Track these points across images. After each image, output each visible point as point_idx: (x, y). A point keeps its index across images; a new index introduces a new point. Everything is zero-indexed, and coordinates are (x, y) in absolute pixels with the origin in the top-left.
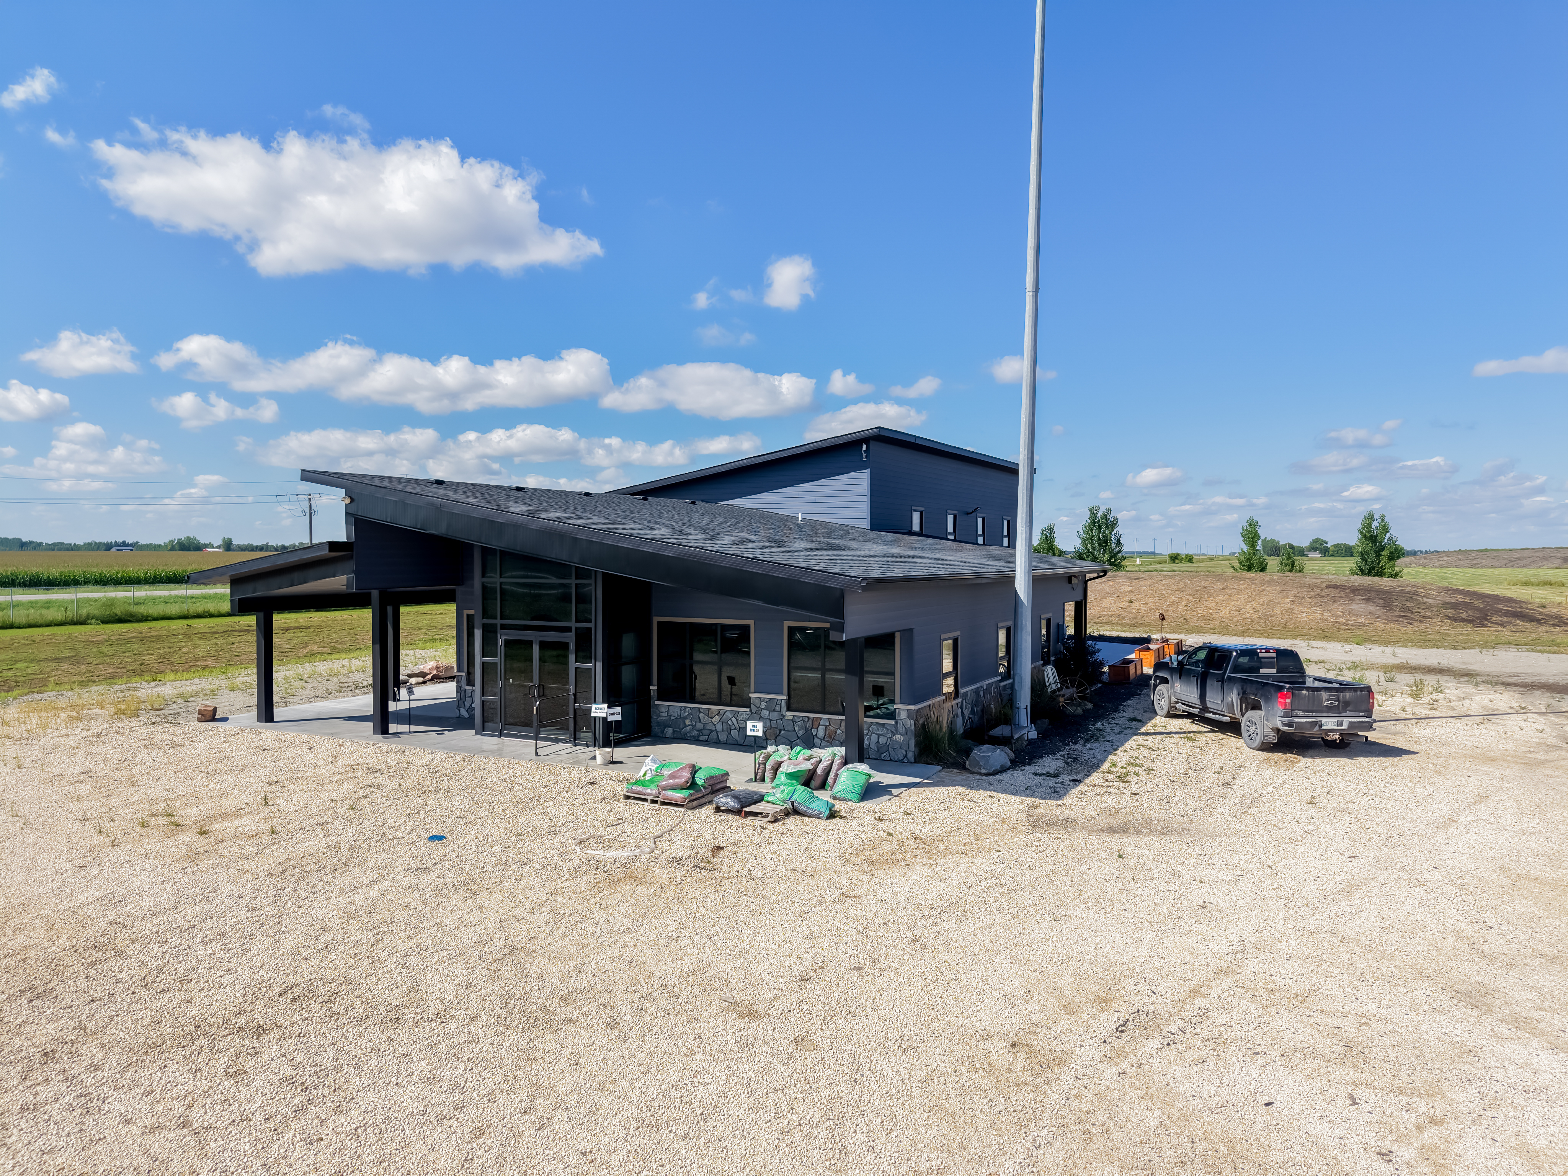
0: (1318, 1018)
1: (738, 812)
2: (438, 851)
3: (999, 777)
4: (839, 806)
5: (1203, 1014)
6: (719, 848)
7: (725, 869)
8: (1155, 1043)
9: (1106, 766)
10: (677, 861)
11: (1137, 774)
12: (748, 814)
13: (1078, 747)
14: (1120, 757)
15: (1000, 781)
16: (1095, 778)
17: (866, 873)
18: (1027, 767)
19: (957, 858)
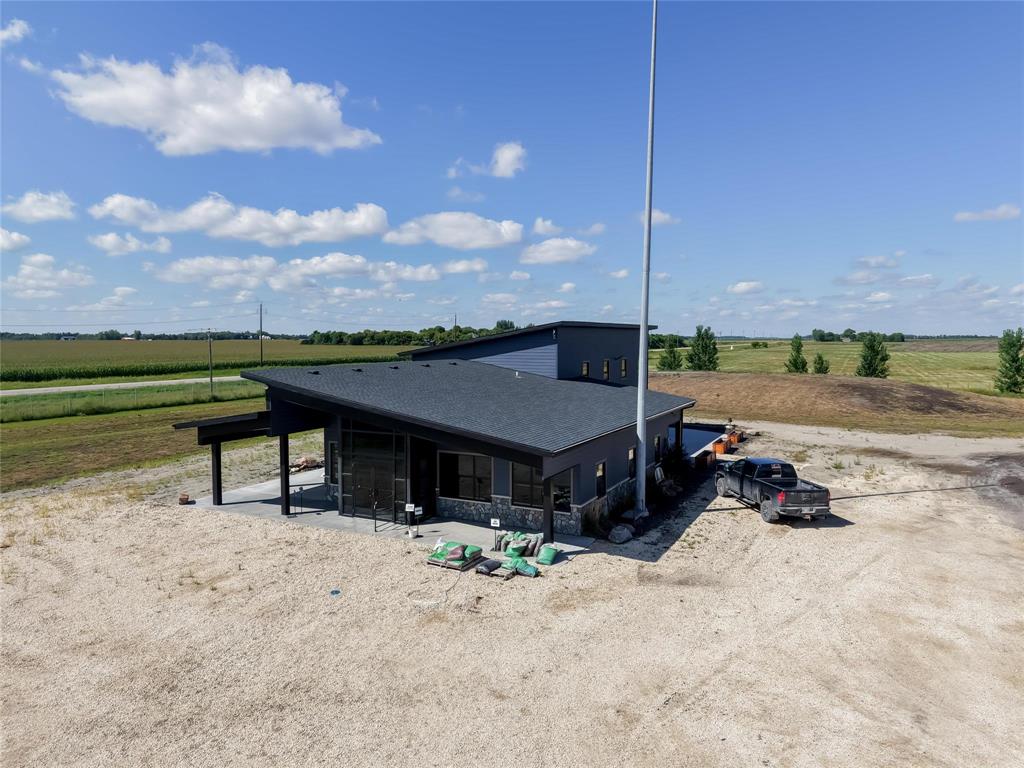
0: (756, 696)
1: (488, 574)
2: (339, 601)
3: (625, 545)
4: (541, 569)
5: (705, 694)
6: (480, 598)
7: (483, 612)
8: (680, 710)
9: (684, 536)
10: (459, 607)
11: (699, 542)
12: (493, 575)
13: (671, 521)
14: (691, 530)
15: (626, 548)
16: (677, 545)
17: (554, 613)
18: (641, 538)
19: (600, 603)
